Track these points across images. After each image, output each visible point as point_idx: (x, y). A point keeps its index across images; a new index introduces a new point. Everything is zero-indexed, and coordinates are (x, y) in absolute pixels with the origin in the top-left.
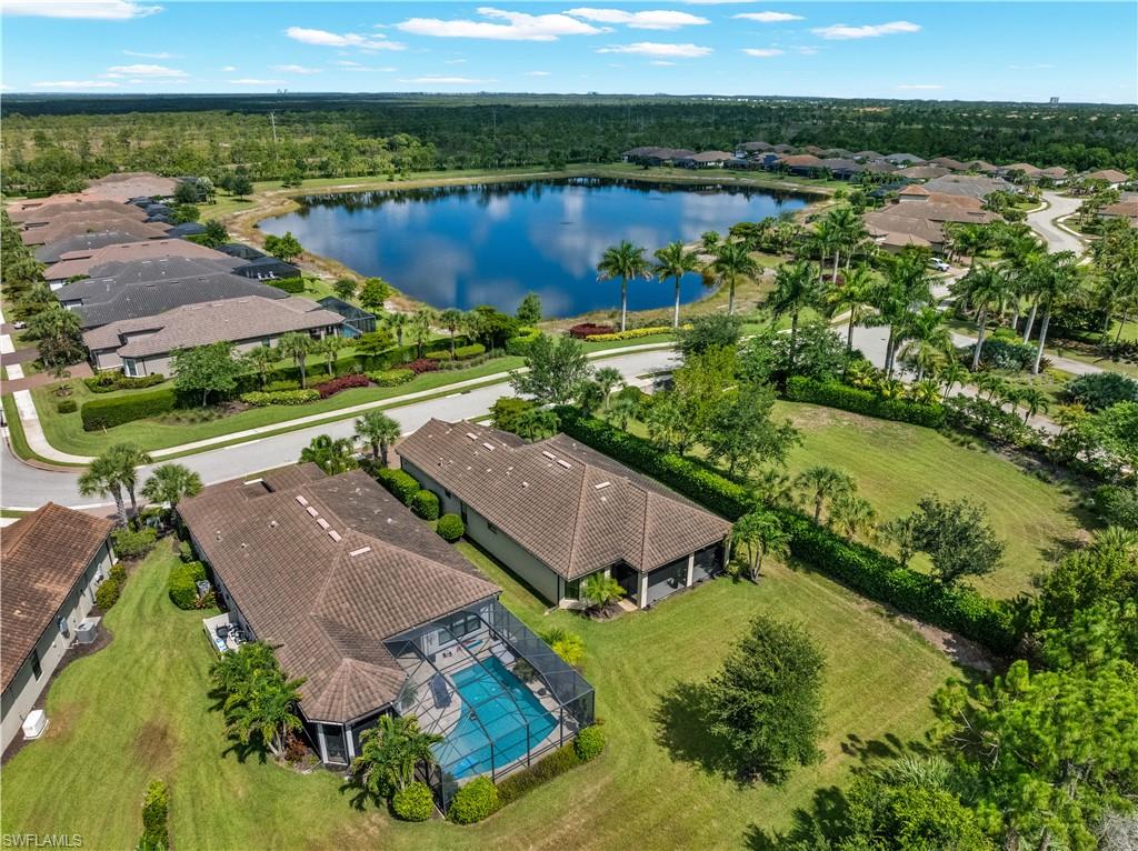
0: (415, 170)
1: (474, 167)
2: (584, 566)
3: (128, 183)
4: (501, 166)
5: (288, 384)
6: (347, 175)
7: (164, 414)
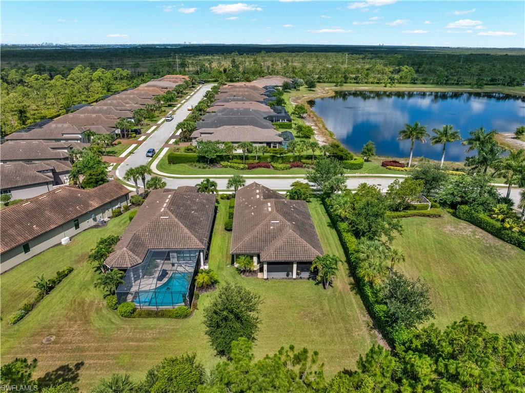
0: (400, 83)
1: (432, 84)
2: (241, 251)
3: (271, 80)
4: (446, 84)
5: (239, 161)
6: (366, 83)
7: (192, 163)
